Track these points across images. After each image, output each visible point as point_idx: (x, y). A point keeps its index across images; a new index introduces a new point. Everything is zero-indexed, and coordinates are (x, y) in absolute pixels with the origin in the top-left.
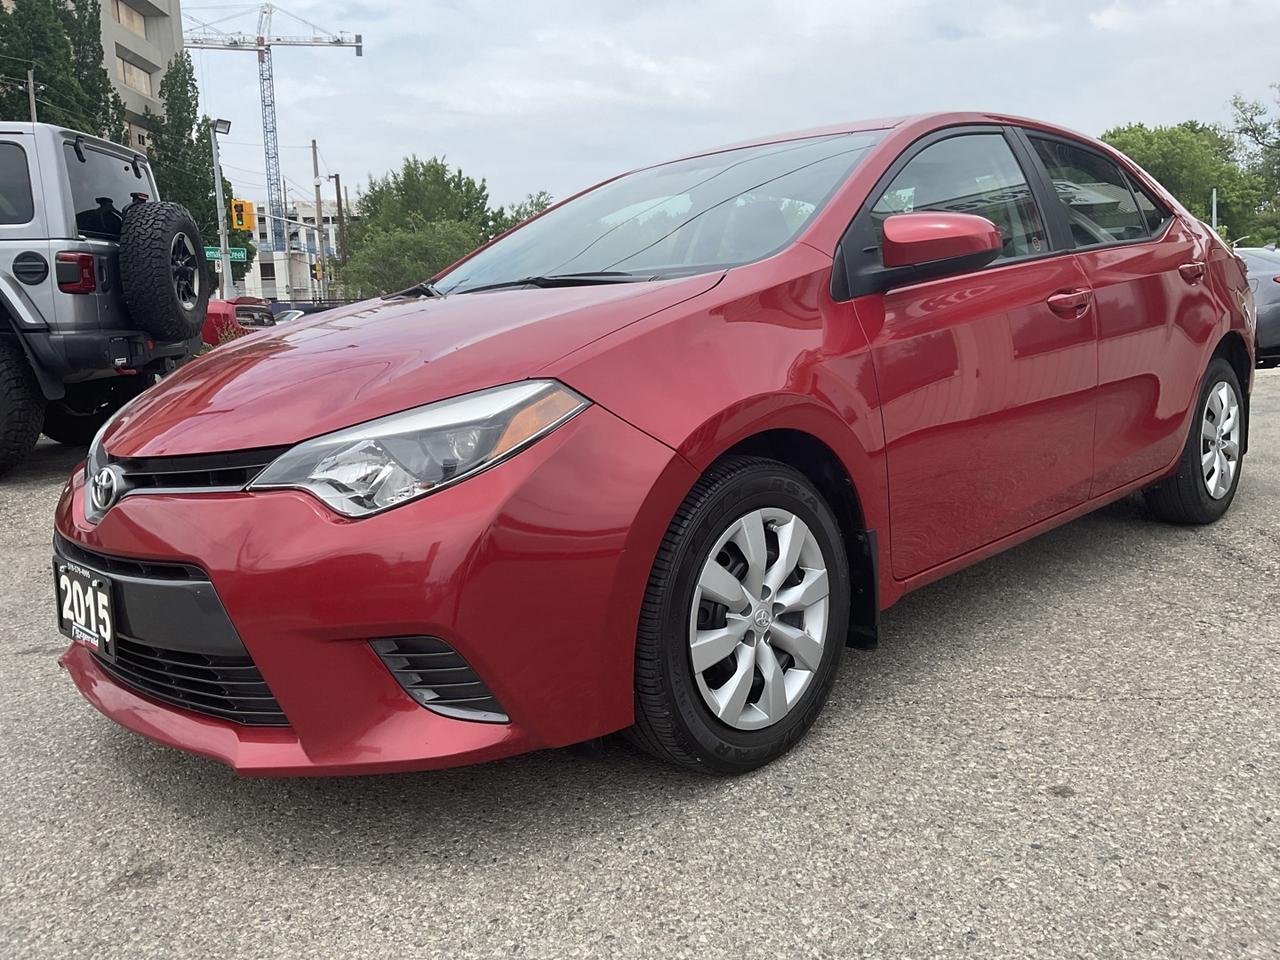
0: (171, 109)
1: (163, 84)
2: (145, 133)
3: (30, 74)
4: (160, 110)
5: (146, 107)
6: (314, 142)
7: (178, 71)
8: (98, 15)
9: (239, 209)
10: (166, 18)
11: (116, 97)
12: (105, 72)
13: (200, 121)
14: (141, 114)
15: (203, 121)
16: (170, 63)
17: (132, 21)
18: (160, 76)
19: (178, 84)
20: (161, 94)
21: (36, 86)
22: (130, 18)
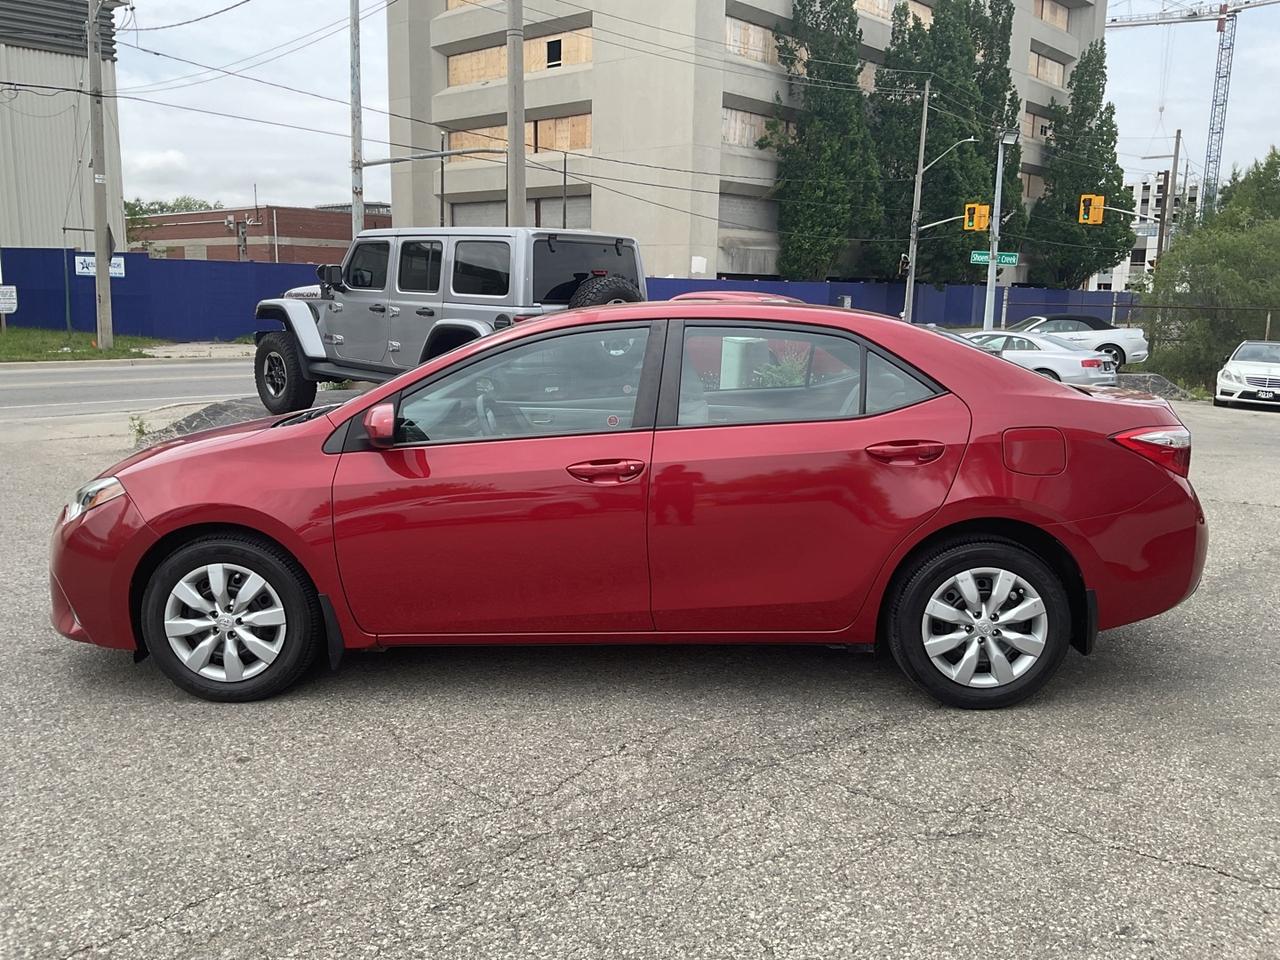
0: (1077, 98)
1: (1072, 76)
2: (1047, 123)
3: (928, 83)
4: (1066, 102)
5: (1053, 98)
6: (1179, 132)
7: (1089, 60)
8: (1011, 18)
9: (1088, 203)
10: (1092, 7)
11: (1014, 94)
12: (1008, 71)
13: (1103, 110)
14: (1046, 105)
15: (1106, 109)
16: (1084, 53)
17: (1056, 15)
18: (1072, 67)
19: (1089, 73)
20: (1070, 85)
21: (931, 94)
22: (1054, 12)
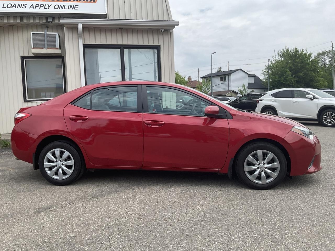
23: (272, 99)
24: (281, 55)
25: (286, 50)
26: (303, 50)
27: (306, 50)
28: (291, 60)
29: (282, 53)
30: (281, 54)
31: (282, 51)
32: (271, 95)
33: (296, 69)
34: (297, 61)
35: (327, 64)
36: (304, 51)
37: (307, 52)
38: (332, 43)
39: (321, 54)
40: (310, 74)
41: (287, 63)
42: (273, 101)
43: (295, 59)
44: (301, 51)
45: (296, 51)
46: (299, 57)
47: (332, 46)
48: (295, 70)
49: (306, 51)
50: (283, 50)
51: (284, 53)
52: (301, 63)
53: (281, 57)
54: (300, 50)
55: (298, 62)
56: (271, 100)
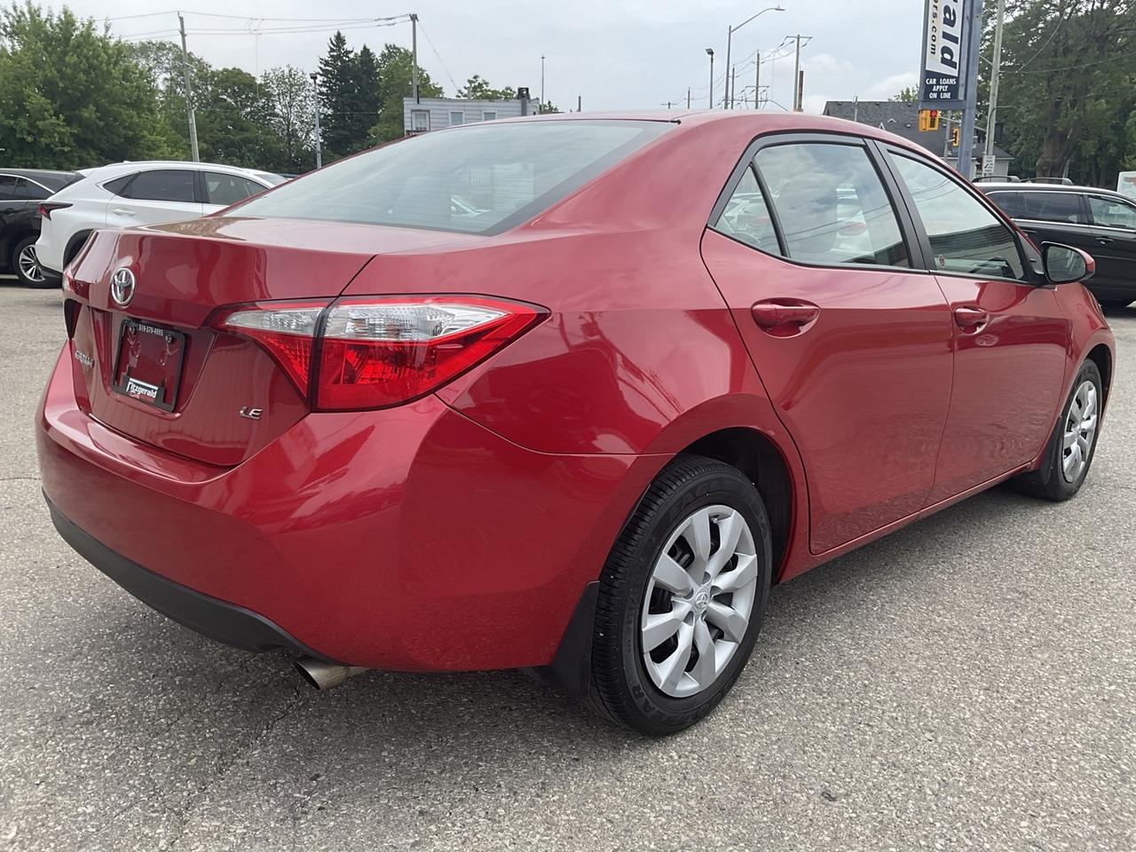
23: (112, 201)
24: (8, 29)
25: (30, 12)
26: (91, 23)
27: (107, 28)
28: (50, 54)
29: (11, 19)
30: (8, 24)
31: (11, 11)
32: (104, 185)
33: (70, 91)
34: (72, 61)
35: (161, 91)
36: (93, 27)
37: (109, 34)
38: (181, 19)
39: (134, 50)
40: (125, 117)
41: (37, 65)
42: (118, 214)
43: (65, 54)
44: (83, 25)
45: (68, 22)
46: (79, 46)
47: (180, 27)
48: (69, 94)
49: (107, 31)
50: (15, 8)
51: (18, 22)
52: (86, 72)
53: (11, 35)
54: (80, 18)
55: (75, 66)
56: (107, 209)
